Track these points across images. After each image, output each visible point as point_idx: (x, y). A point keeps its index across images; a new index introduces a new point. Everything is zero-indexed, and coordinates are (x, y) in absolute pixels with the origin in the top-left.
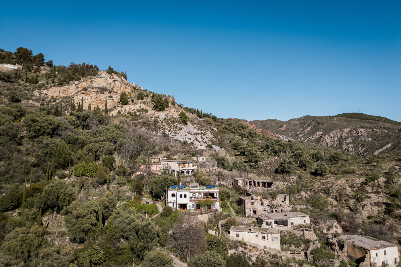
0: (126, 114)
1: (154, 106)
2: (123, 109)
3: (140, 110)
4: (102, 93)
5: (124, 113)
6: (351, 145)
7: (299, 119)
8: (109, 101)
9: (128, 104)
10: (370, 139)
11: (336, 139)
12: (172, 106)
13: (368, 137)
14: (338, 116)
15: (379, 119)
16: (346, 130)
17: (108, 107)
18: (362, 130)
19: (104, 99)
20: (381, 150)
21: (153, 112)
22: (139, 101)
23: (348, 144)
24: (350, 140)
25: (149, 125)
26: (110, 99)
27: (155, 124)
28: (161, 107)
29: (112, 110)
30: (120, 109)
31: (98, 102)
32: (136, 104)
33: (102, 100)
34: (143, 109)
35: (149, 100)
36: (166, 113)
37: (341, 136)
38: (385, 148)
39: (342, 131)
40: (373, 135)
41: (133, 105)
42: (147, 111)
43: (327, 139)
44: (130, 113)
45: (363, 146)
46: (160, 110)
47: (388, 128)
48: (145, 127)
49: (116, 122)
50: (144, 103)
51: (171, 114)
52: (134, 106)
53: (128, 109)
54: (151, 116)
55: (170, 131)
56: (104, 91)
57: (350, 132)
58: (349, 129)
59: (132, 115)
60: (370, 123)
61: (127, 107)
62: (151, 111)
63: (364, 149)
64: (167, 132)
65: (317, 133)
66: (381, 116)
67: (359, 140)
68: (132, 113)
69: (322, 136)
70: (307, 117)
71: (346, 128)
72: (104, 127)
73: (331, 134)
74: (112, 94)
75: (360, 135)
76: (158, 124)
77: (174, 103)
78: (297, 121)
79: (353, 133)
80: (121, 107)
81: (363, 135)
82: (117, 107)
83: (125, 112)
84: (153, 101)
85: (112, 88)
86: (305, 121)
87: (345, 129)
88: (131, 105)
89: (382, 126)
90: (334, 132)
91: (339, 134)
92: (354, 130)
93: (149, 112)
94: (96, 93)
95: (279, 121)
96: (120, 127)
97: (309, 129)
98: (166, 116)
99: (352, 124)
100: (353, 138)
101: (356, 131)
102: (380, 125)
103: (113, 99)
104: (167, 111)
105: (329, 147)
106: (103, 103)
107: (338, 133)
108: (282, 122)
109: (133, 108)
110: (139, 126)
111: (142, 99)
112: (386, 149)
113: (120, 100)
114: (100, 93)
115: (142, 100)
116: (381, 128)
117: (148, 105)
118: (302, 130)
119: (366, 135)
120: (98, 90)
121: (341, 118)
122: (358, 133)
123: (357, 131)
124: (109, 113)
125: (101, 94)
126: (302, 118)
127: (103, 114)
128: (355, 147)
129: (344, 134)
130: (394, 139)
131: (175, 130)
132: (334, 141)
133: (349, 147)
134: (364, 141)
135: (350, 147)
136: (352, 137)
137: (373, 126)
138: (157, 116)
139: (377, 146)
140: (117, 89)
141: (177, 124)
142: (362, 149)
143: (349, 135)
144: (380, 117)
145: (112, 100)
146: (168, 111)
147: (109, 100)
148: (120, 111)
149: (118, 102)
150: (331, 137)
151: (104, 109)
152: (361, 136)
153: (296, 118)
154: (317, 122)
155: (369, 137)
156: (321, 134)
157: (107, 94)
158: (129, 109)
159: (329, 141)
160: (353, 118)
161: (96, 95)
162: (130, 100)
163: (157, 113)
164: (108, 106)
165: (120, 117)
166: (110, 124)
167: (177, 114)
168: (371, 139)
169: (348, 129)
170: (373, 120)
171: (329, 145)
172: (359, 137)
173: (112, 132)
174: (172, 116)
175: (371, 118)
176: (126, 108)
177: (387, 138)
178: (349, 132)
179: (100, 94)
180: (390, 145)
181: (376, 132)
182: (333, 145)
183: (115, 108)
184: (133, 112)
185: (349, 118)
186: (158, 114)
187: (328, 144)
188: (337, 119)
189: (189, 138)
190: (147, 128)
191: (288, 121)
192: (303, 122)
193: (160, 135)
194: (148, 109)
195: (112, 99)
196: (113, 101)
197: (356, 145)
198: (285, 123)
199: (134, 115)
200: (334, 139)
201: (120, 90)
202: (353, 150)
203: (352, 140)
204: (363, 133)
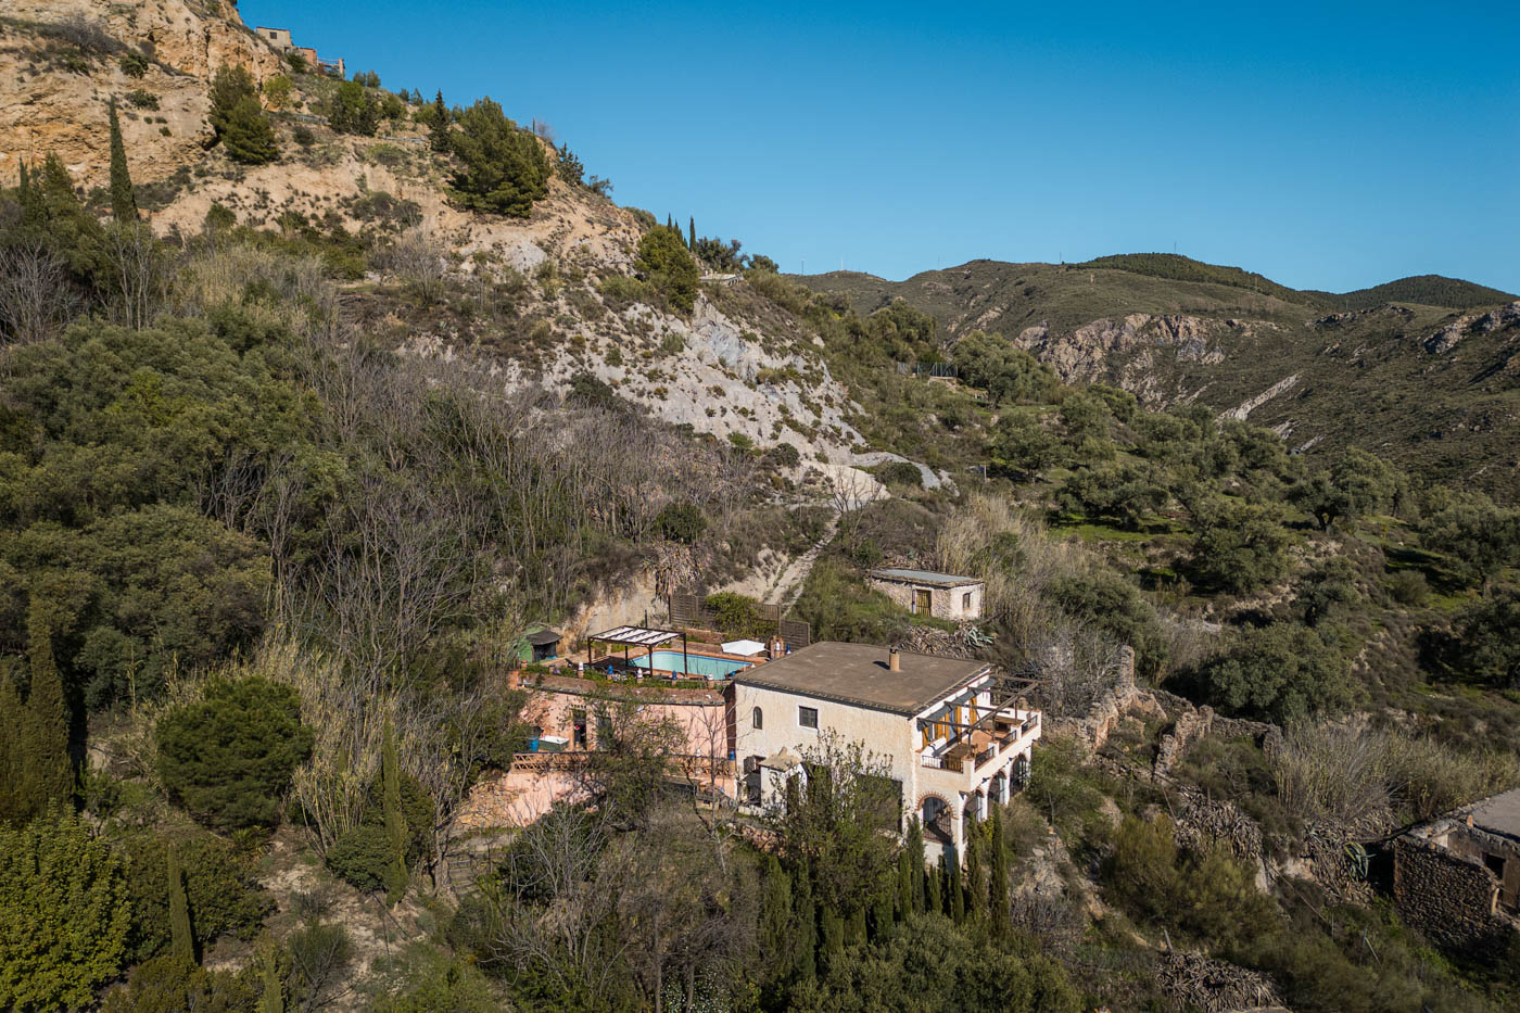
0: (271, 226)
1: (460, 183)
2: (241, 190)
3: (365, 206)
4: (71, 68)
5: (253, 221)
6: (1150, 381)
7: (950, 274)
8: (135, 130)
9: (274, 157)
10: (1218, 357)
11: (1098, 354)
12: (561, 185)
13: (1210, 348)
14: (1099, 263)
15: (1238, 280)
16: (1135, 321)
17: (139, 175)
18: (1192, 322)
19: (98, 113)
20: (1260, 400)
21: (456, 220)
22: (350, 141)
23: (1140, 375)
24: (1146, 360)
25: (465, 313)
26: (142, 113)
27: (507, 310)
28: (507, 191)
29: (170, 198)
30: (226, 188)
31: (55, 131)
32: (330, 161)
33: (84, 117)
34: (382, 201)
35: (413, 138)
36: (542, 230)
37: (1116, 345)
38: (1274, 391)
39: (1122, 325)
40: (1229, 341)
41: (313, 165)
42: (410, 214)
43: (1066, 354)
44: (299, 220)
45: (1192, 383)
46: (503, 208)
47: (1277, 317)
48: (436, 330)
49: (216, 285)
50: (387, 158)
51: (570, 242)
52: (315, 176)
53: (278, 196)
54: (451, 247)
55: (614, 359)
56: (84, 51)
57: (1148, 327)
58: (1143, 319)
59: (312, 236)
60: (1211, 294)
61: (272, 180)
62: (441, 219)
63: (1196, 396)
64: (603, 372)
65: (1028, 331)
66: (1245, 270)
67: (1180, 359)
68: (312, 223)
69: (1045, 343)
70: (981, 267)
71: (1133, 312)
72: (128, 344)
73: (1080, 337)
74: (152, 85)
75: (1181, 339)
76: (523, 312)
77: (571, 173)
78: (945, 282)
79: (1158, 331)
80: (228, 177)
81: (1193, 341)
82: (201, 174)
83: (260, 214)
84: (441, 148)
85: (143, 45)
86: (972, 282)
87: (1131, 319)
88: (298, 166)
89: (1255, 307)
90: (1092, 329)
91: (1108, 336)
92: (1162, 323)
93: (430, 223)
94: (26, 63)
95: (876, 279)
96: (261, 334)
97: (992, 314)
98: (547, 250)
99: (1153, 299)
100: (1158, 351)
101: (1168, 323)
102: (1250, 301)
103: (160, 120)
104: (547, 217)
105: (1072, 384)
106: (93, 141)
107: (1105, 334)
108: (886, 284)
109: (313, 191)
110: (392, 320)
111: (367, 130)
112: (1278, 397)
113: (210, 128)
114: (61, 65)
115: (367, 140)
116: (1251, 314)
117: (415, 170)
118: (968, 319)
119: (1205, 341)
120: (43, 43)
121: (1111, 271)
122: (1177, 332)
123: (1174, 323)
124: (144, 213)
125: (66, 76)
126: (962, 267)
127: (103, 221)
128: (1164, 386)
129: (1126, 336)
130: (1307, 357)
131: (646, 357)
132: (1090, 365)
133: (1143, 387)
134: (1198, 364)
135: (1148, 386)
136: (1154, 348)
137: (1224, 305)
138: (487, 247)
139: (1245, 382)
140: (184, 52)
141: (641, 307)
142: (1189, 395)
143: (1145, 341)
144: (1240, 270)
145: (156, 127)
146: (554, 221)
147: (134, 125)
148: (226, 204)
149: (199, 138)
150: (1080, 349)
151: (105, 183)
152: (1185, 343)
153: (939, 268)
154: (1024, 286)
155: (1213, 349)
156: (1041, 334)
157: (114, 80)
158: (288, 194)
159: (1072, 361)
160: (1151, 274)
161: (26, 76)
162: (283, 131)
163: (482, 228)
164: (131, 167)
165: (237, 250)
166: (168, 303)
167: (608, 244)
168: (1222, 358)
169: (1141, 316)
170: (1218, 282)
171: (1072, 377)
172: (1180, 348)
173: (206, 380)
174: (585, 250)
175: (1213, 274)
176: (269, 188)
177: (1277, 352)
178: (1142, 329)
179: (57, 73)
180: (1292, 379)
181: (1241, 329)
182: (1086, 378)
183: (187, 181)
184: (321, 214)
185: (1139, 272)
186: (494, 238)
187: (1065, 375)
188: (1096, 276)
189: (744, 412)
190: (455, 336)
191: (910, 280)
192: (966, 284)
193: (563, 390)
194: (419, 199)
195: (153, 115)
196: (166, 133)
197: (1169, 380)
198: (897, 286)
199: (327, 233)
200: (1088, 353)
201: (204, 64)
202: (1159, 396)
203: (1155, 359)
204: (1194, 332)
